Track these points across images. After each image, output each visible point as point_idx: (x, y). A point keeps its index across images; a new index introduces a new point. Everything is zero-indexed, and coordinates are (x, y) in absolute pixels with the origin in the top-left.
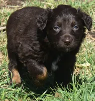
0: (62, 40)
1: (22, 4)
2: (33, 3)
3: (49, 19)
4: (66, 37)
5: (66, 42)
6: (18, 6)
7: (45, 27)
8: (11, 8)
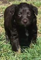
0: (23, 21)
1: (10, 3)
2: (15, 2)
3: (15, 10)
4: (24, 19)
5: (24, 22)
6: (8, 4)
7: (13, 14)
8: (5, 5)
